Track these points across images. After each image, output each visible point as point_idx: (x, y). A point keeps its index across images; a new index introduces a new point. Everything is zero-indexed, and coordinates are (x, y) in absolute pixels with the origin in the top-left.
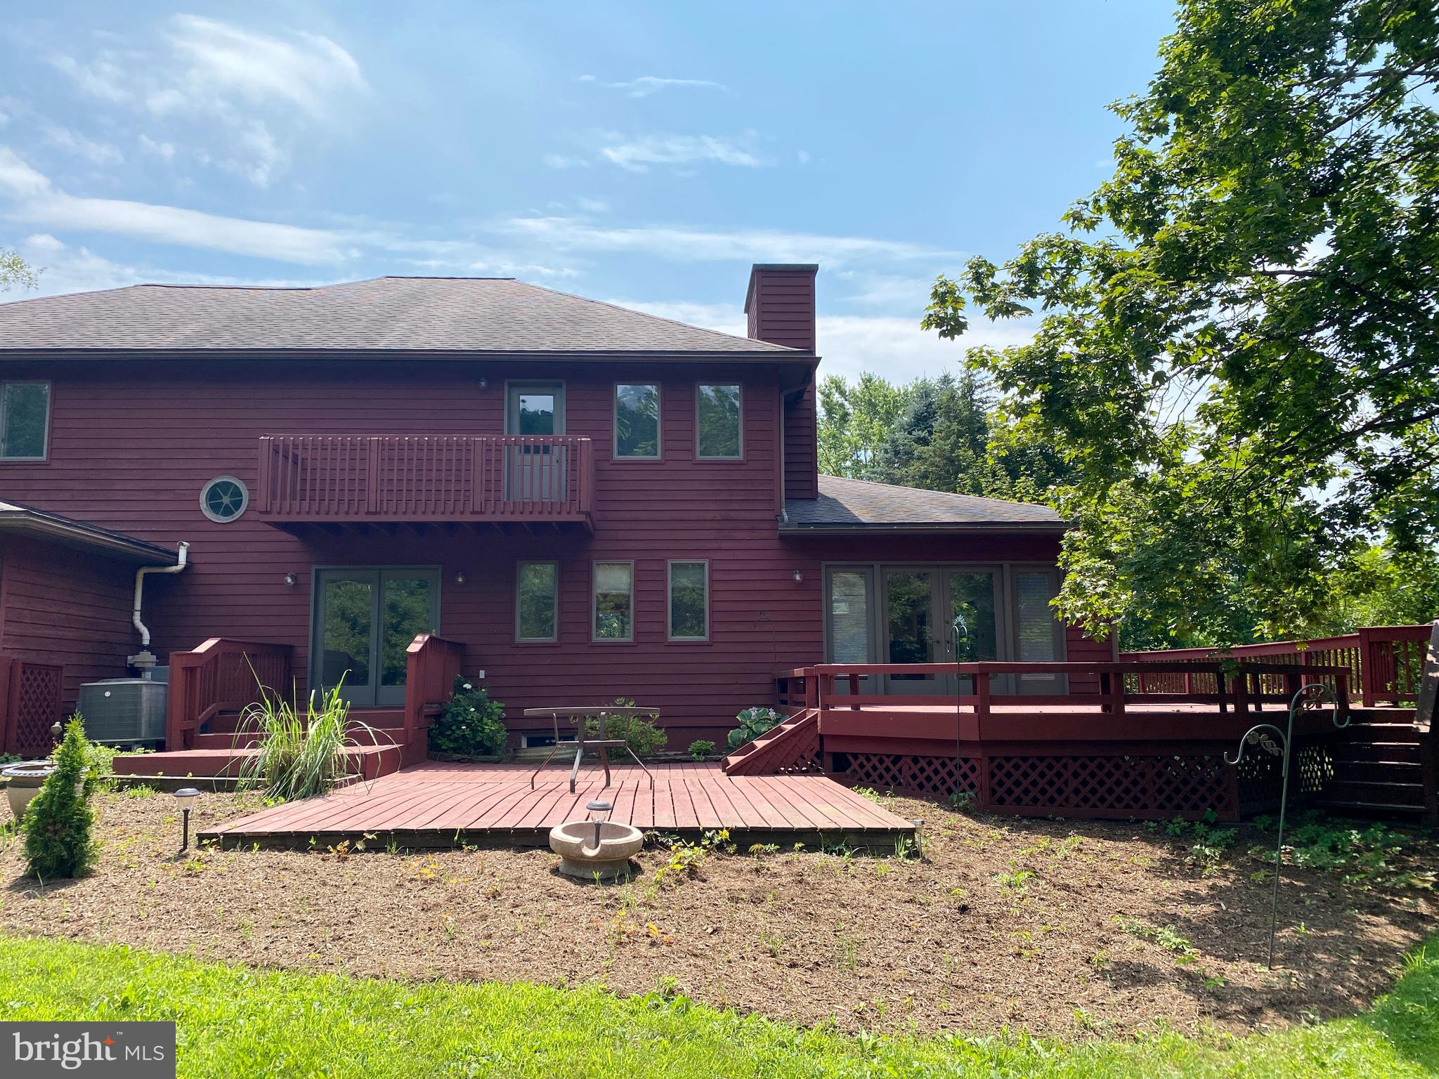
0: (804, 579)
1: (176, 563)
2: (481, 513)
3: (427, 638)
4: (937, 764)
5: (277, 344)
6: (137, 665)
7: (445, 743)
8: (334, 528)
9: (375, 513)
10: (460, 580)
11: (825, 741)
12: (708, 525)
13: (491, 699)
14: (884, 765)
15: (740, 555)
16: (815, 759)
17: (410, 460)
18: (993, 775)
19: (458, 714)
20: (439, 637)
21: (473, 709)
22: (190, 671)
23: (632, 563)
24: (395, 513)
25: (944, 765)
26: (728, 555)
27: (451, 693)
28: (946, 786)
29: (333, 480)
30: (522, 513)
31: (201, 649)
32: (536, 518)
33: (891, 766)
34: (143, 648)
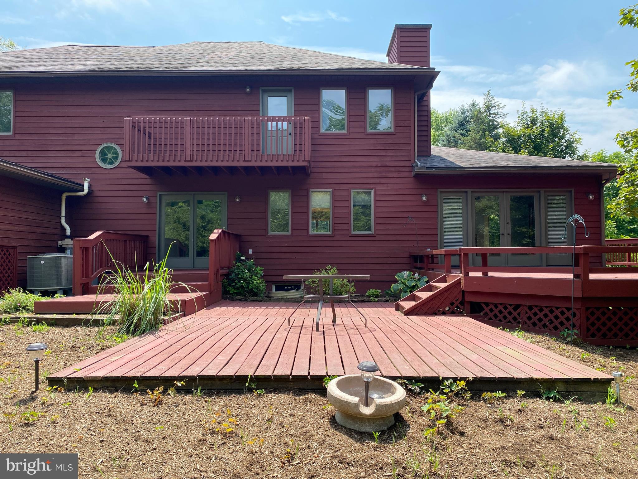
0: (428, 200)
1: (83, 191)
2: (249, 161)
3: (220, 231)
4: (546, 311)
5: (135, 68)
6: (63, 246)
7: (232, 290)
8: (167, 170)
9: (190, 161)
10: (238, 200)
11: (466, 295)
12: (373, 170)
13: (256, 265)
14: (508, 310)
15: (391, 186)
16: (459, 305)
17: (209, 133)
18: (588, 319)
19: (239, 274)
20: (226, 230)
21: (247, 271)
22: (86, 250)
23: (331, 191)
24: (201, 161)
25: (552, 311)
26: (385, 187)
27: (234, 262)
28: (553, 325)
29: (166, 145)
30: (272, 161)
31: (92, 237)
32: (280, 164)
33: (513, 311)
34: (67, 237)
